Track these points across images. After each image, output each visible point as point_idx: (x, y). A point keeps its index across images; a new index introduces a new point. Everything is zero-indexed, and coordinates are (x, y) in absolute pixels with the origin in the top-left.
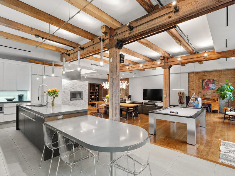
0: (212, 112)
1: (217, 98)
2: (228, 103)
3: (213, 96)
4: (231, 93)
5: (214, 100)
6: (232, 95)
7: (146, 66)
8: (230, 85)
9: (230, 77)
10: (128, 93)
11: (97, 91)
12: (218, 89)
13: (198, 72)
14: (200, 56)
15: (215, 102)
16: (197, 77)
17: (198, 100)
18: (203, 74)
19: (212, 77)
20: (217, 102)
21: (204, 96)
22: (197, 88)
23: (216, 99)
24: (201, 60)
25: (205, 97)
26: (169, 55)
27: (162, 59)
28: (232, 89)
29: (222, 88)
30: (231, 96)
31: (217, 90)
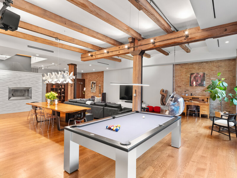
0: (200, 117)
1: (208, 99)
2: (221, 104)
3: (203, 96)
4: (224, 92)
5: (203, 100)
6: (225, 94)
7: (112, 52)
8: (223, 81)
9: (223, 70)
10: (103, 90)
11: (63, 87)
12: (209, 85)
13: (185, 64)
14: (179, 36)
15: (205, 103)
16: (184, 70)
17: (178, 102)
18: (191, 66)
19: (202, 70)
20: (206, 103)
21: (191, 95)
22: (184, 84)
23: (206, 100)
24: (181, 42)
25: (193, 97)
26: (140, 35)
27: (131, 41)
28: (226, 86)
29: (213, 85)
30: (223, 95)
31: (208, 88)
